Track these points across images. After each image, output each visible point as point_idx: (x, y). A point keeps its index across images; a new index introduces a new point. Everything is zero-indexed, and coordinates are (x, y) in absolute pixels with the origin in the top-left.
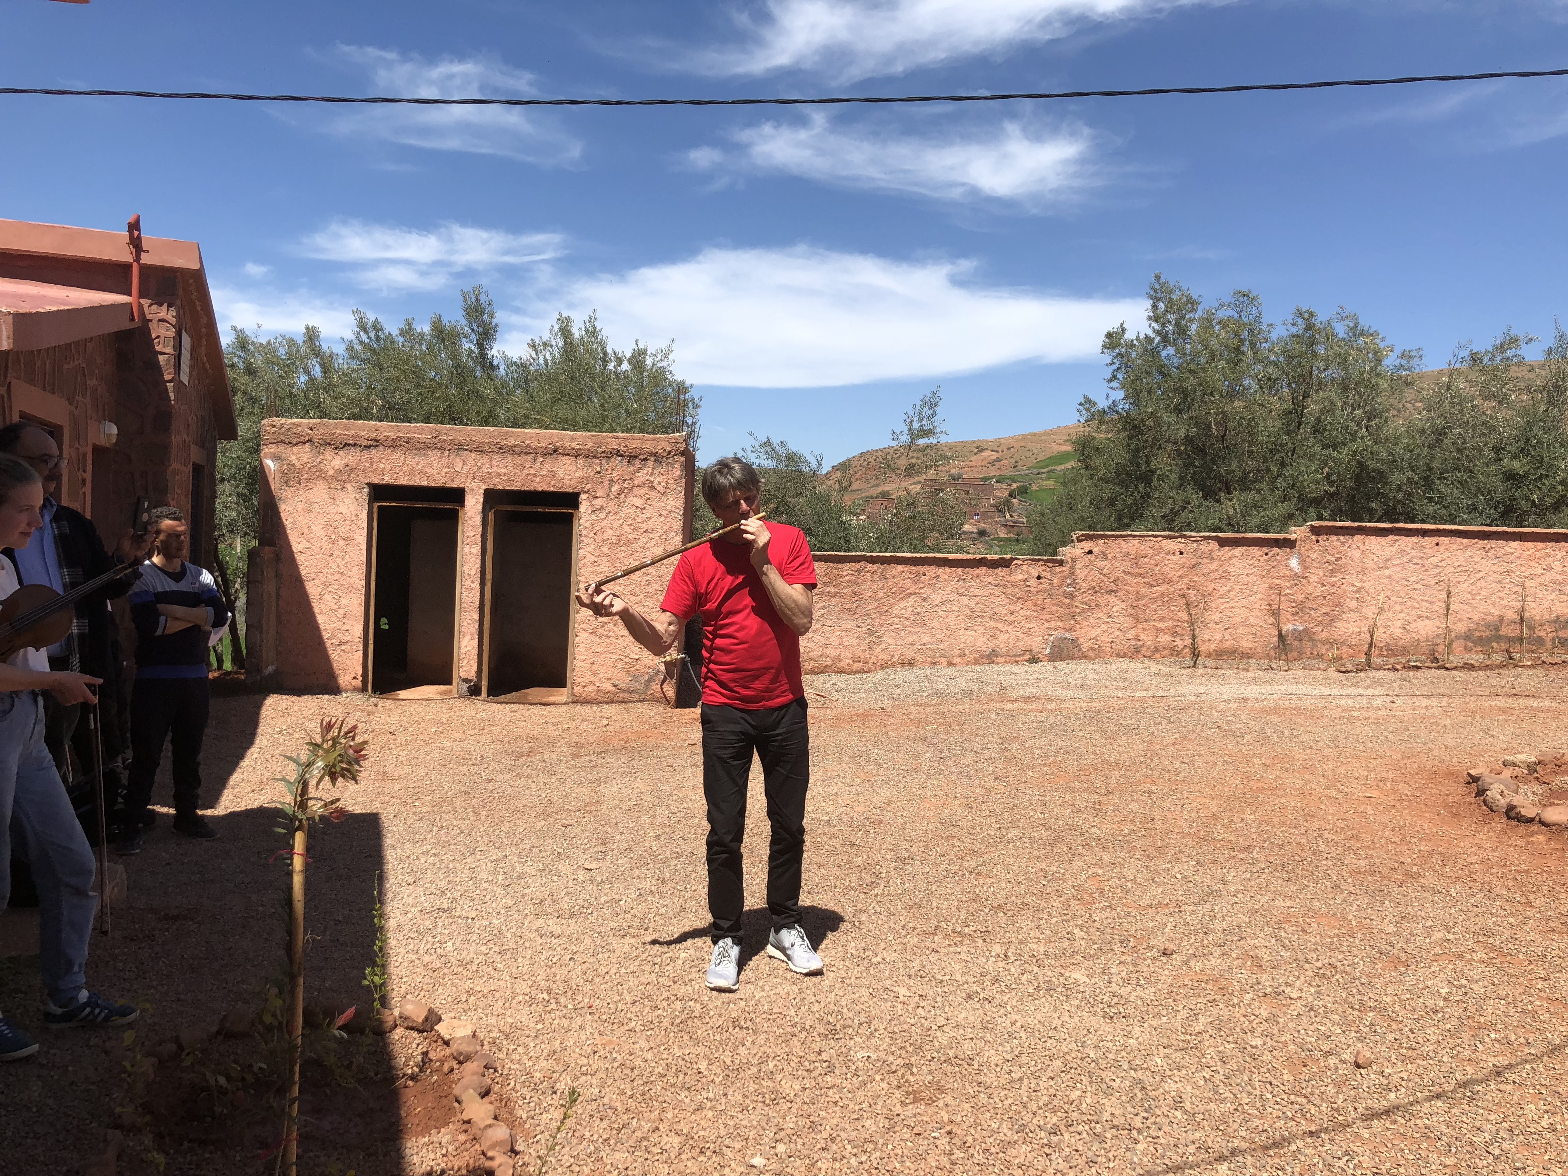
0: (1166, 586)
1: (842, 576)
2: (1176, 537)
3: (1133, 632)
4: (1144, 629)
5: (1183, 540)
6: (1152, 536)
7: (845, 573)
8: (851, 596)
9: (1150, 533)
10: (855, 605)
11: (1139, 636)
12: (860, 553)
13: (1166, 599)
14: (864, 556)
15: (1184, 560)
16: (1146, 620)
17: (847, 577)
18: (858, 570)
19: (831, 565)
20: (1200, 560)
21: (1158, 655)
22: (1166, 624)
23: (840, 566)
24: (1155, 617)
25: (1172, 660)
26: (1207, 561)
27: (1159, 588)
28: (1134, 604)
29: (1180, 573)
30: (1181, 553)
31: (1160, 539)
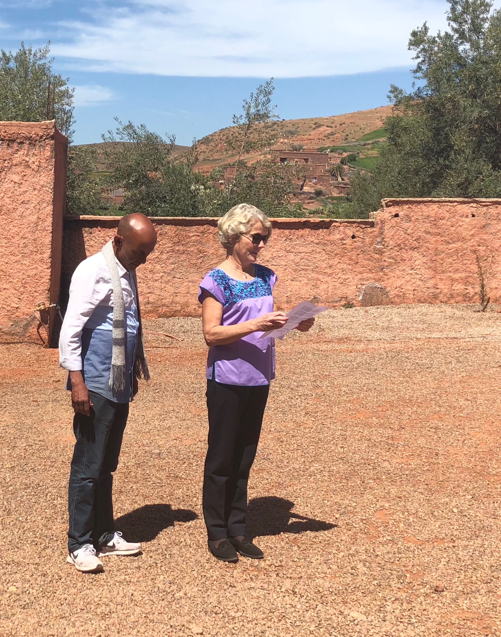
0: (460, 244)
1: (189, 237)
2: (469, 203)
3: (432, 282)
4: (441, 279)
5: (475, 205)
6: (449, 202)
7: (191, 234)
8: (196, 253)
9: (447, 199)
10: (200, 261)
11: (437, 285)
12: (203, 218)
13: (460, 254)
14: (207, 220)
15: (476, 222)
16: (443, 272)
17: (194, 238)
18: (202, 232)
19: (180, 227)
20: (489, 222)
21: (453, 301)
22: (460, 275)
23: (187, 228)
24: (450, 269)
25: (465, 305)
26: (495, 222)
27: (454, 245)
28: (434, 259)
29: (472, 232)
30: (473, 216)
31: (455, 204)
